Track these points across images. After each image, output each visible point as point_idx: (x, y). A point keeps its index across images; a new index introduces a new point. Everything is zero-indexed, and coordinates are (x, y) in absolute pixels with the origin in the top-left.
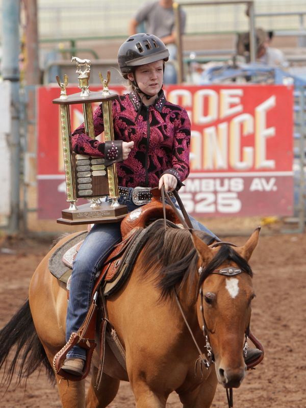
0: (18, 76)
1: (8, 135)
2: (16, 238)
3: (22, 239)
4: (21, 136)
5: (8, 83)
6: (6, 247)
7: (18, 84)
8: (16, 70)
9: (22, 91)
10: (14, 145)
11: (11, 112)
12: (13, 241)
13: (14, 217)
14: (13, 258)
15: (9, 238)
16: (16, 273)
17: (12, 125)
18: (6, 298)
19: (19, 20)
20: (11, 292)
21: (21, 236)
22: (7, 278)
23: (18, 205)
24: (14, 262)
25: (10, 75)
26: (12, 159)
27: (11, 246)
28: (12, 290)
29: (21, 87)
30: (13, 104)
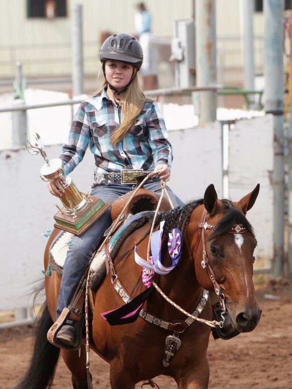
0: (281, 109)
1: (270, 172)
2: (280, 283)
3: (286, 284)
4: (286, 173)
5: (271, 116)
6: (269, 293)
7: (282, 118)
8: (279, 103)
9: (285, 125)
10: (277, 183)
11: (274, 148)
12: (277, 286)
13: (278, 260)
14: (277, 305)
15: (273, 283)
16: (280, 320)
17: (275, 163)
18: (268, 348)
19: (284, 49)
20: (274, 341)
21: (285, 280)
22: (270, 326)
23: (282, 248)
24: (278, 309)
25: (274, 108)
26: (275, 198)
27: (274, 291)
28: (275, 338)
29: (285, 121)
30: (276, 139)
